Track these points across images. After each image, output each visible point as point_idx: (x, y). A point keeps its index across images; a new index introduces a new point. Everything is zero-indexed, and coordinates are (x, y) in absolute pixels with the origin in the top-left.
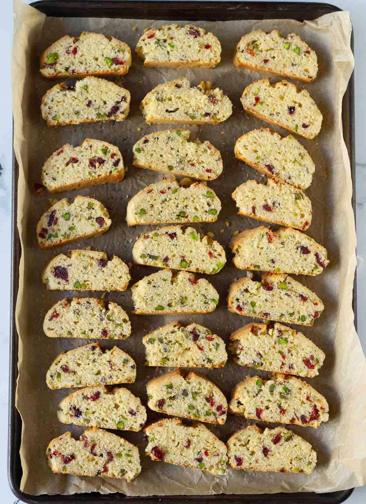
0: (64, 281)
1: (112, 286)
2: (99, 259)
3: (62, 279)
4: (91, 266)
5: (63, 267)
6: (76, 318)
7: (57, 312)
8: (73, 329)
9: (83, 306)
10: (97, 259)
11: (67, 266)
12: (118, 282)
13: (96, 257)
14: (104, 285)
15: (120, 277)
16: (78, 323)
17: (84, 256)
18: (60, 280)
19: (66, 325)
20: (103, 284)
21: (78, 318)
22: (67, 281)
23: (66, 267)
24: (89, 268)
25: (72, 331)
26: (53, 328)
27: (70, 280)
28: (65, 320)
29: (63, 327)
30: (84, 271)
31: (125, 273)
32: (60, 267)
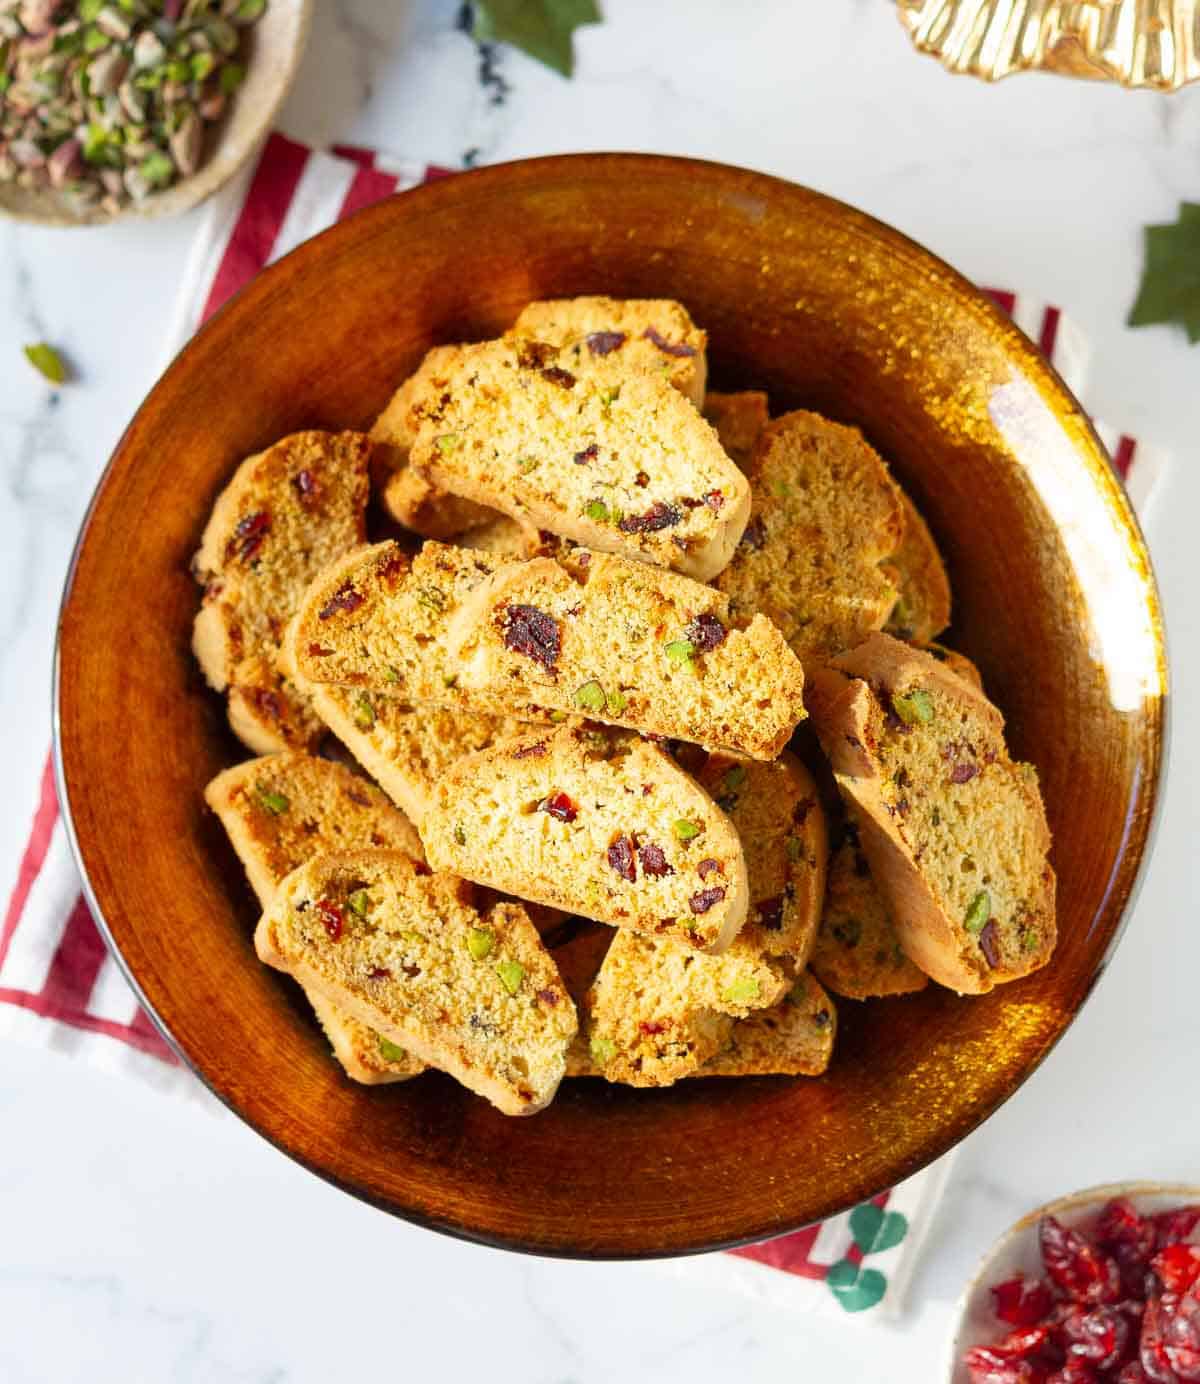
0: (540, 669)
1: (726, 729)
2: (697, 614)
3: (535, 660)
4: (658, 633)
5: (545, 612)
6: (427, 623)
7: (358, 590)
8: (410, 664)
9: (458, 578)
10: (688, 613)
11: (564, 615)
12: (752, 722)
13: (686, 603)
14: (697, 716)
15: (764, 704)
16: (430, 644)
17: (638, 589)
18: (524, 662)
19: (381, 643)
20: (692, 712)
21: (433, 623)
22: (553, 671)
23: (558, 616)
24: (650, 639)
25: (403, 669)
26: (333, 648)
27: (565, 672)
28: (383, 623)
29: (371, 649)
30: (625, 647)
31: (784, 690)
32: (535, 609)
